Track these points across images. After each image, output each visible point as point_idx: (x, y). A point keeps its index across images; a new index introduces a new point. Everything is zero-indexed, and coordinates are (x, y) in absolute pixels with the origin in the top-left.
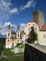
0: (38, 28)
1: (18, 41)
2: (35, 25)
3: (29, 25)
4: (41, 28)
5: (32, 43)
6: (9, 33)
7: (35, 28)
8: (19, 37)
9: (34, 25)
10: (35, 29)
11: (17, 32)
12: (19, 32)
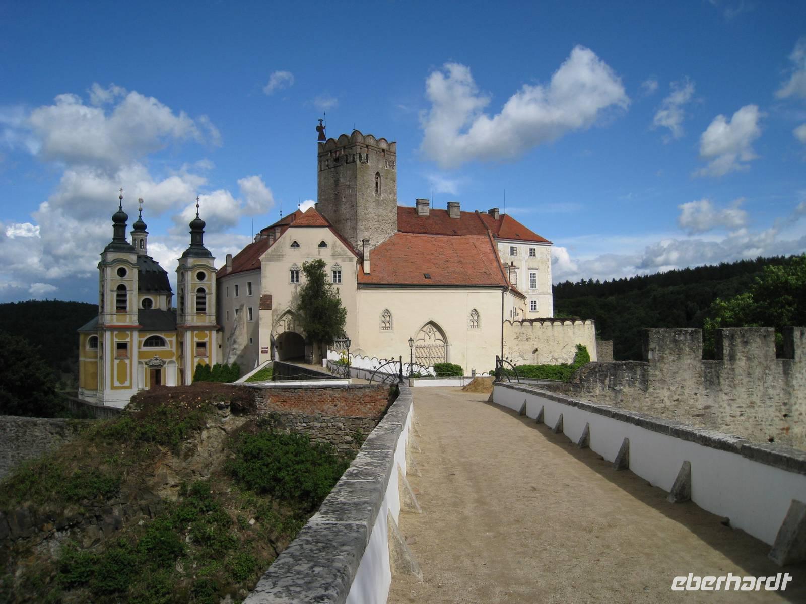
0: (349, 269)
1: (201, 345)
2: (334, 246)
3: (295, 245)
4: (367, 268)
5: (314, 358)
6: (122, 288)
7: (328, 270)
8: (210, 319)
9: (323, 244)
10: (329, 279)
11: (191, 277)
12: (201, 276)
